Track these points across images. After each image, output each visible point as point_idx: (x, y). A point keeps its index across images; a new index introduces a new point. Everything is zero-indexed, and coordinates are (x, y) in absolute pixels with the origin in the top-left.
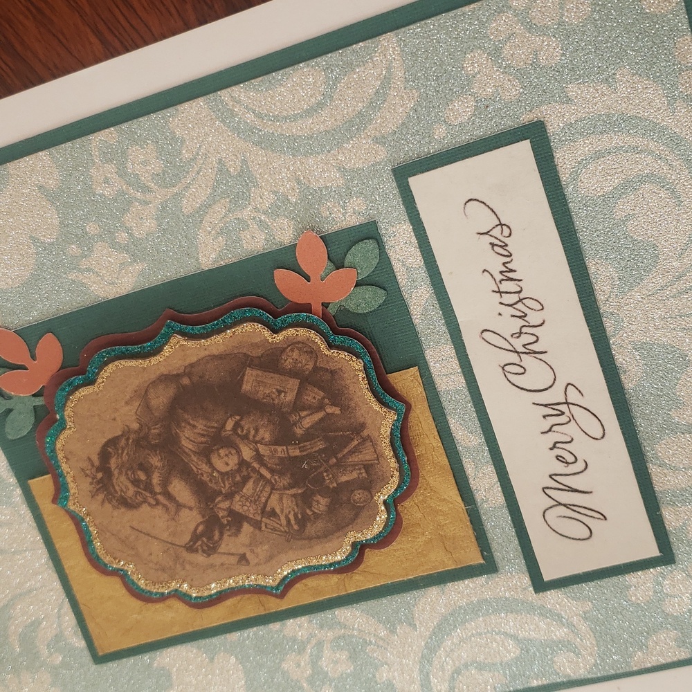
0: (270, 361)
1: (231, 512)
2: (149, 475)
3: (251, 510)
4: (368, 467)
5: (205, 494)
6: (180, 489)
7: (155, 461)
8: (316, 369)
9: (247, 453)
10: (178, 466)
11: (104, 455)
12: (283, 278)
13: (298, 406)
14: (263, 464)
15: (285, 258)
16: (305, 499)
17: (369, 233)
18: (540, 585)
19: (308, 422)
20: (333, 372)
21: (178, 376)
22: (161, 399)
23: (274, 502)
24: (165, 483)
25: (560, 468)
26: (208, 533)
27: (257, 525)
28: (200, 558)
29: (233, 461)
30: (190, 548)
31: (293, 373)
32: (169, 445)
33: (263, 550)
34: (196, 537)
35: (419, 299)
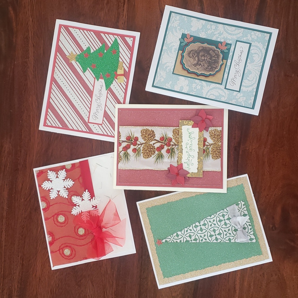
0: (214, 51)
1: (200, 63)
2: (194, 55)
3: (202, 64)
4: (217, 66)
5: (199, 60)
6: (196, 58)
7: (196, 54)
8: (218, 54)
9: (206, 58)
10: (198, 56)
11: (191, 51)
12: (220, 44)
13: (214, 56)
14: (206, 60)
15: (221, 43)
16: (208, 66)
17: (231, 45)
18: (225, 88)
19: (213, 59)
20: (219, 55)
21: (204, 47)
22: (201, 49)
23: (205, 65)
24: (196, 57)
25: (234, 78)
26: (196, 64)
27: (202, 66)
28: (194, 67)
29: (204, 58)
30: (193, 65)
31: (215, 53)
32: (198, 53)
33: (201, 69)
34: (195, 64)
35: (231, 54)
